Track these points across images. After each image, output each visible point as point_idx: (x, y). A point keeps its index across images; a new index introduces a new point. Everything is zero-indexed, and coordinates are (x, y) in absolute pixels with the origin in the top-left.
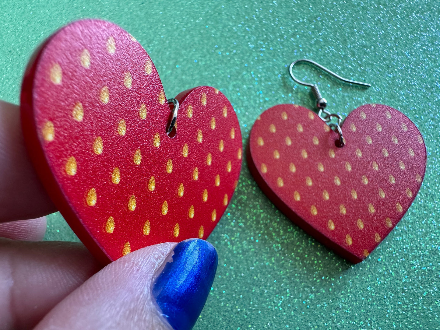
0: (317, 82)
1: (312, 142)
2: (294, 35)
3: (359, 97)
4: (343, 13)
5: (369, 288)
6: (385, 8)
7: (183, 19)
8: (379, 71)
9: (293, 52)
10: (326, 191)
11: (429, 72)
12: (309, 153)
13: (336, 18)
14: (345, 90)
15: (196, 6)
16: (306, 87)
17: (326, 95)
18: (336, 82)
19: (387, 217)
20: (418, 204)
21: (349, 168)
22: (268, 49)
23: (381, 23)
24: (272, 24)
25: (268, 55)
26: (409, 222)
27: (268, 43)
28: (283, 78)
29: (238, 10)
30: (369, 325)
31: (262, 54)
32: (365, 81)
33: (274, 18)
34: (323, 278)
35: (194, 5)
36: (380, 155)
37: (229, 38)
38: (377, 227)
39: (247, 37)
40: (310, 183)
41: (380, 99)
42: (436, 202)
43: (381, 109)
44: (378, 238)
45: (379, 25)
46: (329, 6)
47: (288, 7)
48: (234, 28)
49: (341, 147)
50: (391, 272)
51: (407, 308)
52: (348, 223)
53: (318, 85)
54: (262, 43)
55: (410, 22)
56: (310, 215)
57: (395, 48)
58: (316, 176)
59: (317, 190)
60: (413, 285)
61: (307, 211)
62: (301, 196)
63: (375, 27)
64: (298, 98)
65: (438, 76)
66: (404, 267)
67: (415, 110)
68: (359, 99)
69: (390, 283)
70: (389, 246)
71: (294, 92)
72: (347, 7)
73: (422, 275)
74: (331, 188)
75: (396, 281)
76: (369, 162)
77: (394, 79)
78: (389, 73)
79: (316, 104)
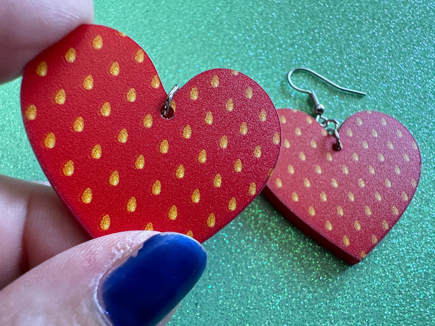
0: (315, 89)
1: (310, 146)
2: (292, 45)
3: (355, 105)
4: (339, 26)
5: (366, 289)
6: (379, 23)
7: (186, 27)
8: (374, 81)
9: (291, 61)
10: (323, 192)
11: (422, 83)
12: (307, 156)
13: (333, 31)
14: (341, 98)
15: (199, 16)
16: (304, 94)
17: (323, 101)
18: (333, 90)
19: (383, 219)
20: (413, 208)
21: (346, 171)
22: (268, 57)
23: (376, 36)
24: (272, 35)
25: (267, 63)
26: (404, 226)
27: (268, 52)
28: (282, 85)
29: (239, 21)
31: (261, 62)
32: (360, 90)
33: (274, 29)
34: (321, 278)
35: (196, 14)
36: (376, 160)
37: (230, 46)
38: (374, 229)
39: (247, 46)
40: (308, 184)
41: (376, 108)
42: (431, 206)
43: (376, 116)
44: (375, 240)
45: (374, 38)
46: (326, 19)
47: (286, 19)
48: (235, 37)
49: (338, 151)
50: (388, 274)
51: (404, 310)
52: (345, 224)
53: (315, 92)
54: (261, 51)
55: (403, 36)
56: (308, 216)
57: (389, 60)
58: (314, 178)
59: (315, 191)
60: (410, 288)
61: (305, 211)
62: (299, 196)
63: (369, 40)
64: (296, 104)
65: (430, 88)
66: (401, 269)
67: (409, 119)
68: (355, 107)
69: (387, 285)
70: (386, 248)
71: (292, 99)
72: (343, 21)
73: (418, 277)
74: (329, 190)
75: (393, 283)
76: (365, 166)
77: (388, 89)
78: (384, 83)
79: (313, 110)
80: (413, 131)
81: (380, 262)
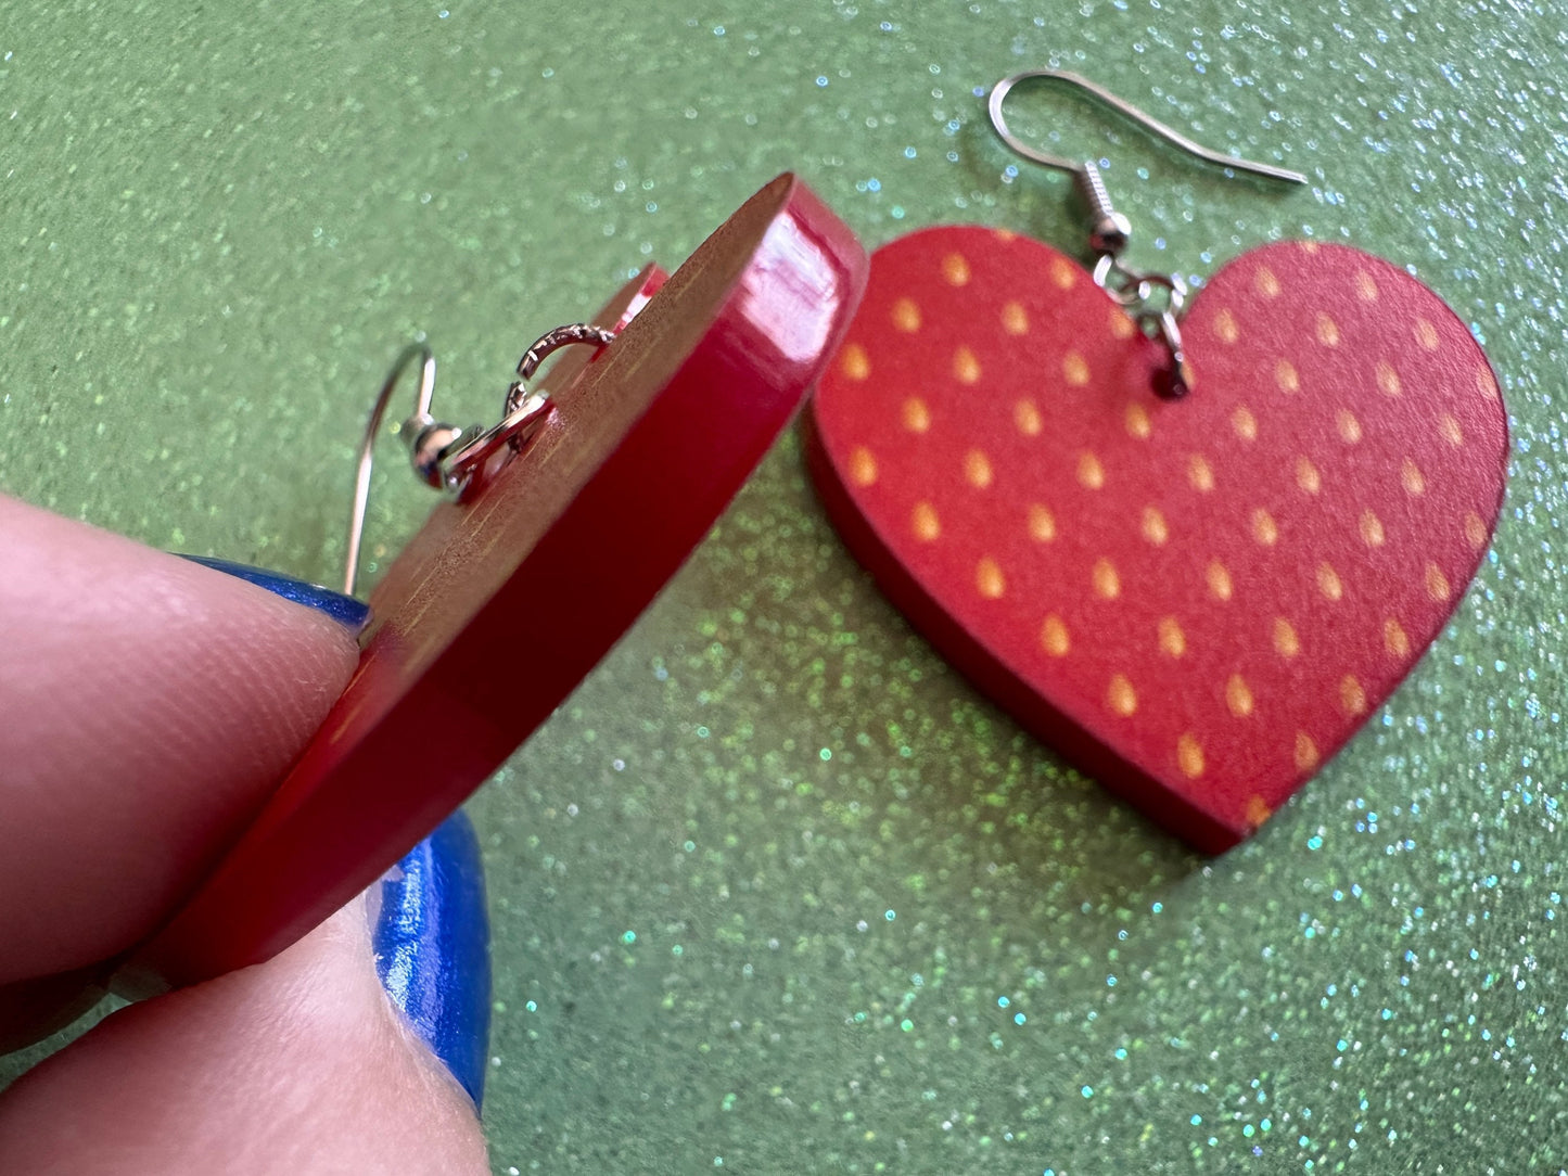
0: (1096, 154)
1: (1061, 377)
5: (1268, 952)
8: (1341, 130)
9: (1007, 44)
10: (1106, 563)
11: (1534, 142)
12: (1045, 413)
14: (1204, 193)
16: (1053, 177)
17: (1129, 207)
18: (1172, 162)
19: (1346, 669)
20: (1473, 631)
21: (1204, 479)
25: (909, 48)
26: (1435, 702)
28: (966, 136)
30: (1262, 1098)
31: (885, 46)
32: (1282, 164)
34: (1086, 906)
36: (1328, 436)
38: (1308, 710)
40: (1045, 530)
41: (1340, 234)
43: (1339, 262)
44: (1306, 752)
49: (1173, 398)
51: (1418, 1034)
52: (1190, 688)
53: (1098, 166)
56: (1040, 656)
58: (1070, 505)
59: (1074, 554)
60: (1445, 947)
61: (1030, 637)
62: (1008, 579)
66: (1412, 874)
67: (1473, 281)
71: (1003, 194)
73: (1479, 909)
74: (1130, 551)
75: (1377, 928)
76: (1283, 460)
77: (1394, 161)
78: (1377, 138)
79: (1085, 237)
80: (1485, 330)
81: (1331, 846)
